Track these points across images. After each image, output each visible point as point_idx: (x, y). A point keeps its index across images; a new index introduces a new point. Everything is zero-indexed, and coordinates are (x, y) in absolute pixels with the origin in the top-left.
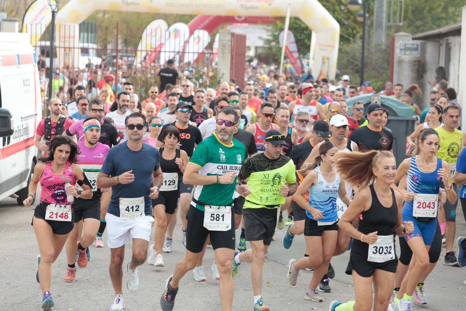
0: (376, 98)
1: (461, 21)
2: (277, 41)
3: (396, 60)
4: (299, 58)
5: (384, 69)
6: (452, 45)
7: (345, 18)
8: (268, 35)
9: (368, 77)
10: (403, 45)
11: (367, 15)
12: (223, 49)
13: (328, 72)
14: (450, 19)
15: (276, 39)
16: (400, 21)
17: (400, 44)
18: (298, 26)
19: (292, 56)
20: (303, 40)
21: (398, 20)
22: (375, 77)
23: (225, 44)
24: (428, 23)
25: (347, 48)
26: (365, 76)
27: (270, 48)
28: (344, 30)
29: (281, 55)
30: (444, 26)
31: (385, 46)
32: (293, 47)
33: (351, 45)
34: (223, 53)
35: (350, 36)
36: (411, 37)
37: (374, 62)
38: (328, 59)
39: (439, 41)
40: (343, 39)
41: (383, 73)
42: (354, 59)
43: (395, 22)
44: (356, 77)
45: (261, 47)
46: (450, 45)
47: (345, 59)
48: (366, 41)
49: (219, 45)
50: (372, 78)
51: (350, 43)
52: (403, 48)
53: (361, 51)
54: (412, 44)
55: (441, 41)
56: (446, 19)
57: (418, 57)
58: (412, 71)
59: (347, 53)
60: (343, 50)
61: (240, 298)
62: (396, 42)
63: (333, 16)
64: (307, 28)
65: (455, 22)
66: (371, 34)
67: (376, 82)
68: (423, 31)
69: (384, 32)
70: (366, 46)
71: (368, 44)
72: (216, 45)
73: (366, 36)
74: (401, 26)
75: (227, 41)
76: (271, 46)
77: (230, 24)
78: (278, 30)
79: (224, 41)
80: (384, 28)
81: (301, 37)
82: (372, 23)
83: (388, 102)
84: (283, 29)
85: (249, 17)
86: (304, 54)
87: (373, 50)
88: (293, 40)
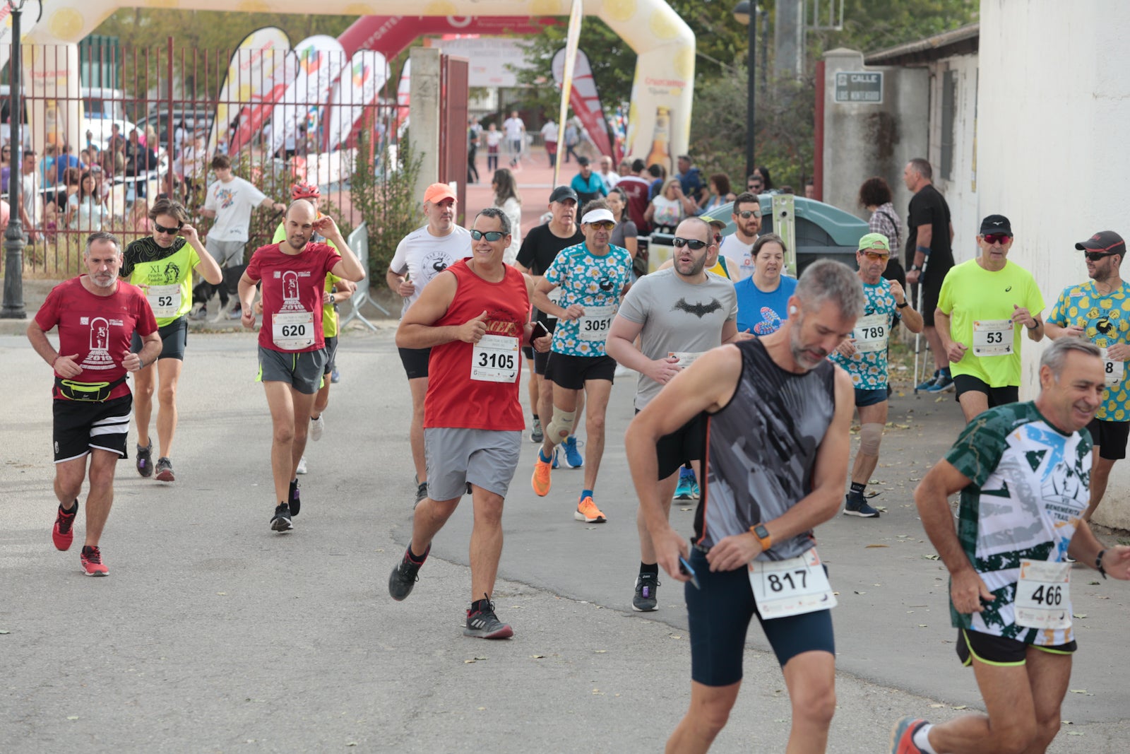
0: (784, 203)
1: (977, 19)
2: (549, 73)
3: (828, 112)
4: (603, 113)
5: (802, 135)
6: (958, 76)
7: (706, 17)
8: (526, 60)
9: (765, 154)
10: (845, 76)
11: (758, 9)
12: (420, 95)
13: (669, 145)
14: (953, 14)
15: (546, 67)
16: (836, 23)
17: (837, 75)
18: (597, 37)
19: (586, 109)
20: (610, 70)
21: (832, 19)
22: (781, 154)
23: (425, 83)
24: (901, 26)
25: (710, 87)
26: (758, 152)
27: (533, 92)
28: (706, 44)
29: (559, 106)
30: (939, 33)
31: (801, 80)
32: (588, 88)
33: (722, 81)
34: (422, 104)
35: (720, 60)
36: (863, 58)
37: (776, 118)
38: (669, 113)
39: (927, 68)
40: (704, 66)
41: (799, 145)
42: (730, 113)
43: (824, 23)
44: (735, 156)
45: (513, 89)
46: (954, 76)
47: (711, 114)
48: (757, 69)
49: (412, 87)
50: (773, 156)
51: (722, 77)
52: (845, 84)
53: (747, 95)
54: (865, 76)
55: (933, 67)
56: (943, 14)
57: (878, 105)
58: (867, 138)
59: (714, 99)
60: (704, 93)
61: (475, 682)
62: (827, 70)
63: (679, 13)
64: (618, 42)
65: (965, 22)
66: (769, 52)
67: (784, 166)
68: (891, 44)
69: (799, 50)
70: (758, 83)
71: (764, 78)
72: (405, 86)
73: (758, 58)
74: (839, 32)
75: (430, 76)
76: (536, 85)
77: (436, 37)
78: (549, 48)
79: (422, 75)
80: (799, 39)
81: (604, 62)
82: (771, 28)
83: (811, 211)
84: (564, 46)
85: (481, 18)
86: (615, 104)
87: (774, 91)
88: (586, 70)
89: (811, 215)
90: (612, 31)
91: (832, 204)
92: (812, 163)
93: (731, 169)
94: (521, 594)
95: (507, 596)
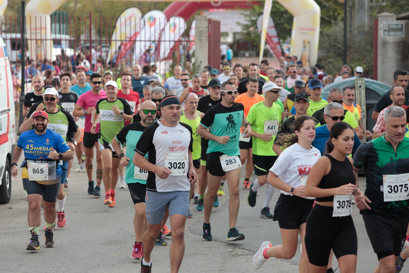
0: (360, 82)
2: (255, 26)
3: (379, 41)
4: (279, 43)
5: (368, 51)
8: (246, 20)
9: (351, 60)
10: (387, 25)
12: (199, 36)
13: (309, 57)
15: (254, 23)
17: (384, 25)
18: (277, 10)
19: (272, 41)
20: (283, 24)
22: (358, 60)
23: (202, 31)
25: (328, 31)
26: (348, 59)
27: (249, 34)
28: (325, 12)
29: (260, 40)
31: (368, 27)
32: (273, 32)
33: (332, 28)
34: (200, 40)
35: (331, 18)
36: (395, 17)
37: (356, 44)
38: (309, 43)
40: (324, 22)
41: (366, 56)
42: (336, 42)
43: (377, 2)
44: (338, 61)
45: (239, 33)
47: (327, 43)
48: (348, 23)
49: (196, 32)
50: (355, 61)
51: (332, 26)
52: (387, 28)
53: (343, 34)
54: (396, 25)
57: (402, 38)
58: (397, 52)
59: (328, 36)
60: (324, 34)
62: (379, 23)
64: (286, 12)
66: (353, 15)
69: (366, 14)
70: (348, 29)
71: (351, 26)
72: (193, 32)
73: (348, 18)
74: (384, 6)
75: (204, 28)
76: (250, 31)
77: (206, 10)
78: (256, 14)
79: (201, 27)
80: (366, 9)
81: (280, 21)
82: (354, 4)
83: (373, 85)
84: (262, 13)
85: (226, 2)
86: (285, 39)
87: (355, 32)
88: (272, 24)
89: (373, 87)
90: (283, 7)
91: (382, 81)
92: (373, 64)
93: (336, 67)
94: (246, 255)
95: (239, 255)
